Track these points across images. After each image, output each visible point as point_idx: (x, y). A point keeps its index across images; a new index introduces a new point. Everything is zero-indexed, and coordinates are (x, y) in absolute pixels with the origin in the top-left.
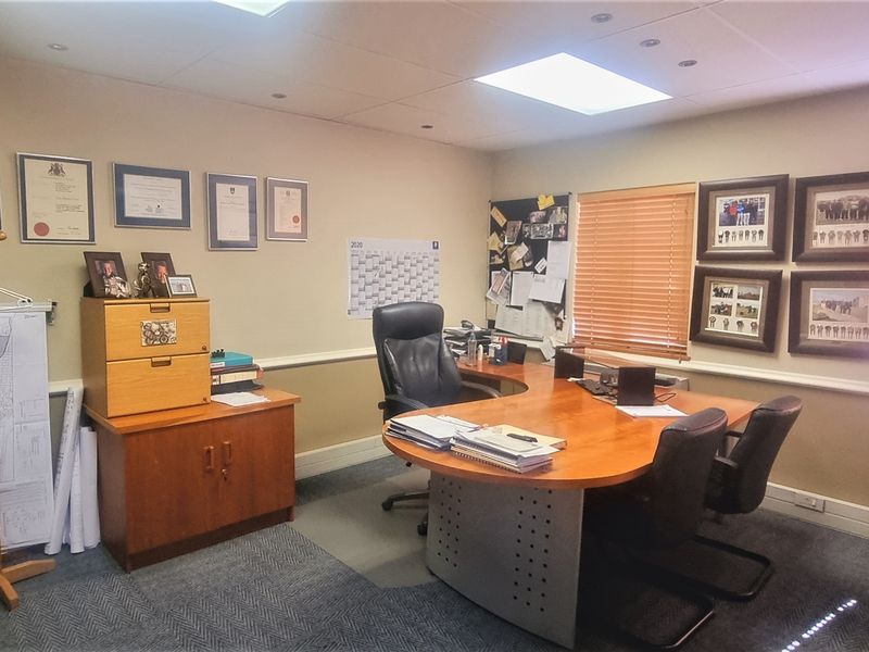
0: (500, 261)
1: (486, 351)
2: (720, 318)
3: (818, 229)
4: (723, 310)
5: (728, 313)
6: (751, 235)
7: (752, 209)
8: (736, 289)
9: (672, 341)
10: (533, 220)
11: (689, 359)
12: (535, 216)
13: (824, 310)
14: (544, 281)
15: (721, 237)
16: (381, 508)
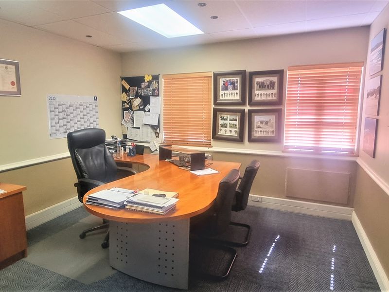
0: (128, 106)
1: (125, 150)
2: (223, 129)
3: (257, 92)
4: (224, 126)
5: (226, 127)
6: (233, 94)
7: (233, 84)
8: (229, 116)
9: (205, 139)
10: (143, 86)
11: (212, 147)
12: (143, 85)
13: (259, 124)
14: (149, 115)
15: (222, 95)
16: (79, 238)
